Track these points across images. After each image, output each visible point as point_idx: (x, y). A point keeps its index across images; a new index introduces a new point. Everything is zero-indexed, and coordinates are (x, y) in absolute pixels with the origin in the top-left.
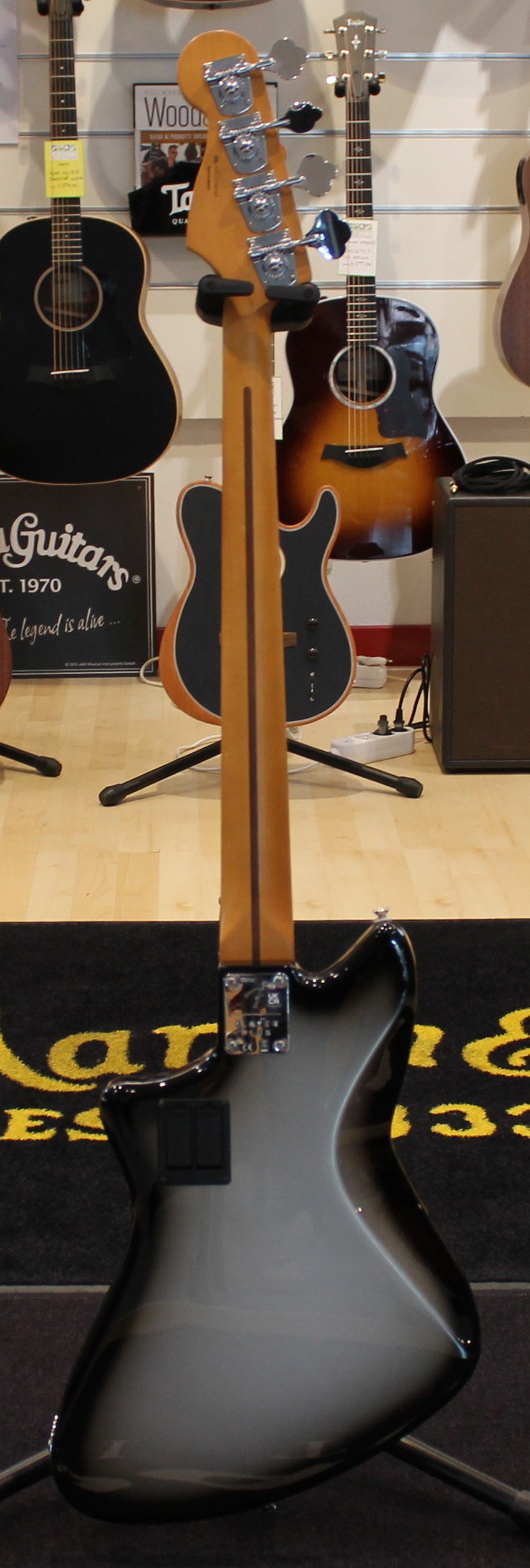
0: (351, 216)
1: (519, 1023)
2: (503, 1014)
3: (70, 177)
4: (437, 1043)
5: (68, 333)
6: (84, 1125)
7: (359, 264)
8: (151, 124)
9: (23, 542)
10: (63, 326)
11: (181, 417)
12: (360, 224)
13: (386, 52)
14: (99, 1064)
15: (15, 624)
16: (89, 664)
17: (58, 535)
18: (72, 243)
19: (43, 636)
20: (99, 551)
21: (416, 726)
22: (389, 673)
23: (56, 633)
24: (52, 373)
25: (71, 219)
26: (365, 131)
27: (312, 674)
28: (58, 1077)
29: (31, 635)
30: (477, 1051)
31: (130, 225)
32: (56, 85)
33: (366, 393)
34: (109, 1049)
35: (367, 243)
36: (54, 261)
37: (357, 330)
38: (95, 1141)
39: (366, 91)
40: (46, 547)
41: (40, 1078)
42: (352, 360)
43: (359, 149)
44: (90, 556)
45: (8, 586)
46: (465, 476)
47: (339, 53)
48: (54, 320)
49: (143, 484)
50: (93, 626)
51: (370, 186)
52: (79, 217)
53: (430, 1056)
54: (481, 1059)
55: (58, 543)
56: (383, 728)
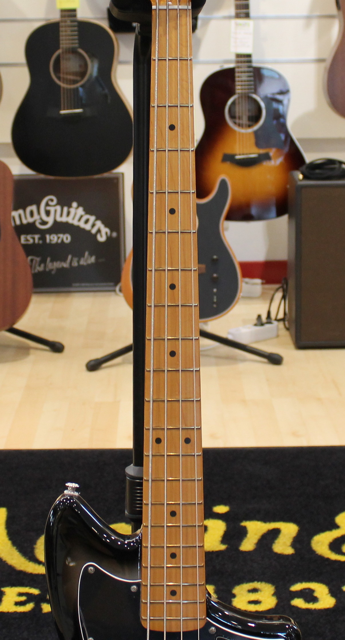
0: (237, 18)
2: (337, 514)
4: (294, 535)
5: (70, 89)
7: (242, 46)
9: (48, 213)
10: (67, 84)
12: (242, 23)
15: (43, 261)
16: (87, 284)
17: (68, 209)
18: (72, 35)
19: (60, 268)
20: (92, 218)
21: (279, 321)
22: (263, 289)
23: (67, 267)
24: (61, 112)
25: (71, 21)
27: (215, 290)
29: (53, 267)
30: (321, 542)
31: (108, 26)
33: (248, 123)
35: (248, 34)
36: (61, 46)
37: (241, 85)
40: (61, 215)
41: (28, 563)
42: (238, 103)
44: (87, 221)
45: (39, 239)
46: (307, 170)
48: (62, 81)
49: (117, 179)
50: (89, 262)
52: (76, 20)
53: (290, 545)
54: (325, 548)
55: (68, 214)
56: (259, 322)
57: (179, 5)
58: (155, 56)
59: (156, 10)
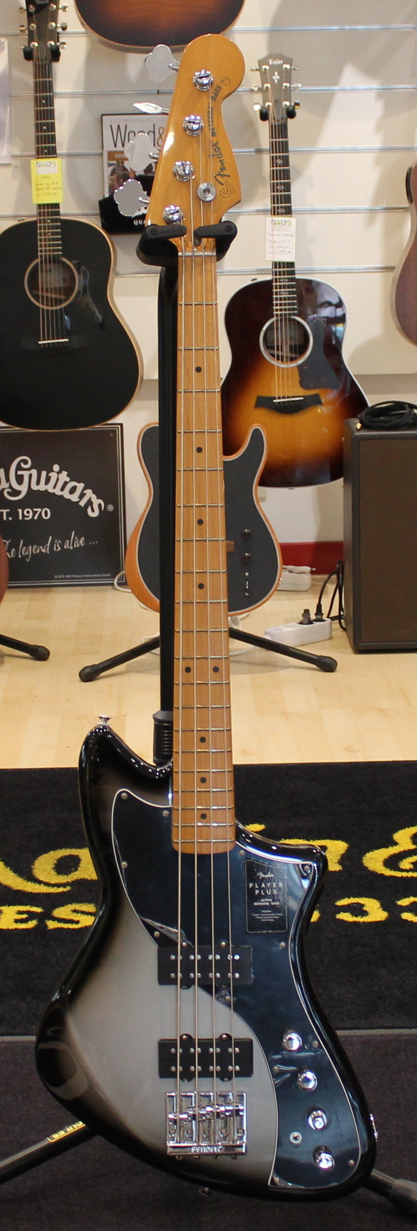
0: (274, 214)
1: (409, 838)
2: (396, 831)
3: (52, 187)
4: (343, 852)
5: (52, 311)
6: (60, 917)
7: (282, 252)
8: (115, 146)
9: (20, 480)
10: (47, 305)
11: (142, 378)
12: (282, 221)
13: (300, 85)
14: (73, 872)
15: (14, 545)
16: (74, 576)
17: (47, 474)
18: (53, 240)
19: (37, 554)
20: (80, 486)
21: (333, 619)
22: (313, 580)
23: (47, 552)
24: (40, 343)
25: (52, 221)
26: (284, 147)
27: (247, 574)
28: (40, 882)
29: (27, 553)
30: (374, 858)
31: (101, 226)
32: (40, 115)
33: (289, 355)
34: (82, 862)
35: (288, 235)
36: (39, 254)
37: (281, 305)
38: (68, 929)
39: (285, 115)
40: (38, 483)
41: (27, 883)
42: (277, 329)
43: (279, 162)
44: (73, 490)
45: (8, 514)
46: (368, 417)
47: (263, 85)
48: (40, 301)
49: (114, 432)
50: (76, 545)
51: (289, 191)
52: (59, 219)
53: (338, 863)
54: (378, 864)
55: (48, 480)
56: (306, 619)
57: (205, 251)
58: (182, 301)
59: (182, 256)
